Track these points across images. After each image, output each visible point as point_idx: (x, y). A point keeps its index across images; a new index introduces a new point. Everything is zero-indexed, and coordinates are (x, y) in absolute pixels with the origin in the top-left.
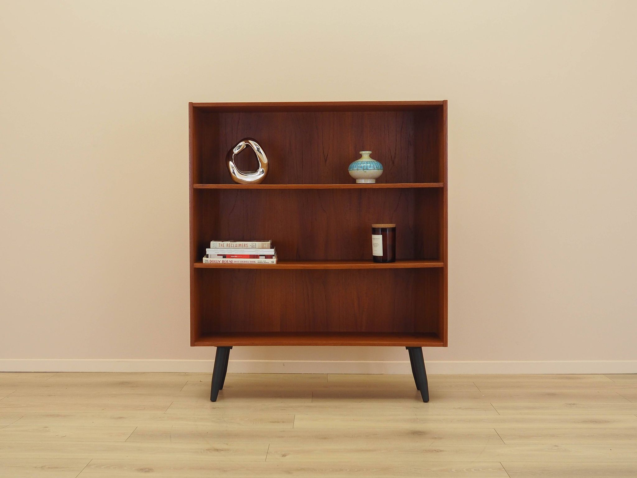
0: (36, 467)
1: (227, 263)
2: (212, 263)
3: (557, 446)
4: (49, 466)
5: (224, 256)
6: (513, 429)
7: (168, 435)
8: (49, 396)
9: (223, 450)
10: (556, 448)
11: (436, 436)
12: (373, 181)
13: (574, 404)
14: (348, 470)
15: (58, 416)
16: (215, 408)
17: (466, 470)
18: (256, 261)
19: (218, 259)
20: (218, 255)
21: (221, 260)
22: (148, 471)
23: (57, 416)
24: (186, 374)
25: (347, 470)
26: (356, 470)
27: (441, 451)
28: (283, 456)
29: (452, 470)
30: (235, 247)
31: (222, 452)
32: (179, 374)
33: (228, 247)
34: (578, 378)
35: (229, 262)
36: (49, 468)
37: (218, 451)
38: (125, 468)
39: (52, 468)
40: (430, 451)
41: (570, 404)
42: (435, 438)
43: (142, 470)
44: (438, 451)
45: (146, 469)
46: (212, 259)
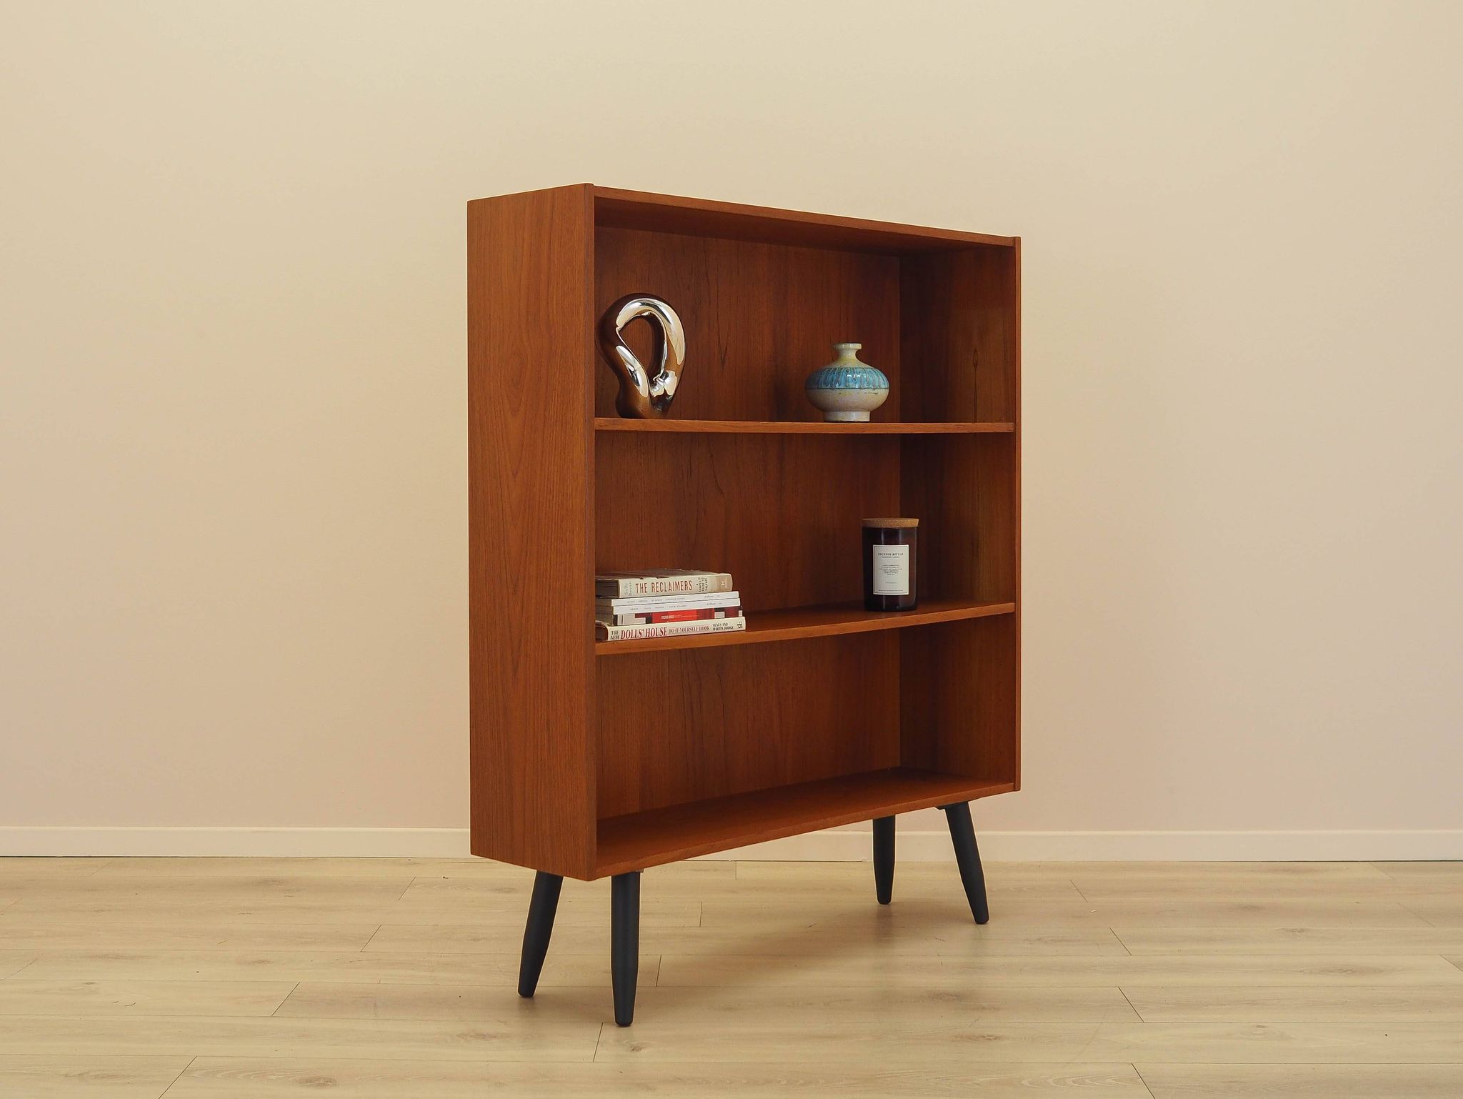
0: (66, 1076)
1: (655, 636)
2: (625, 638)
3: (1263, 1027)
4: (98, 1073)
5: (650, 618)
6: (1162, 987)
7: (370, 1002)
8: (98, 911)
9: (495, 1037)
10: (1260, 1031)
11: (984, 1004)
12: (865, 417)
13: (1302, 931)
14: (782, 1083)
15: (117, 957)
16: (479, 940)
17: (1055, 1083)
18: (709, 625)
19: (638, 627)
20: (638, 616)
21: (642, 628)
22: (323, 1085)
23: (117, 959)
24: (411, 862)
25: (780, 1081)
26: (802, 1082)
27: (996, 1038)
28: (633, 1050)
29: (1023, 1082)
30: (668, 592)
31: (494, 1040)
32: (396, 861)
33: (656, 592)
34: (1310, 870)
35: (660, 633)
36: (96, 1077)
37: (483, 1038)
38: (272, 1077)
39: (104, 1077)
40: (971, 1039)
41: (1292, 931)
42: (984, 1008)
43: (310, 1082)
44: (991, 1038)
45: (319, 1078)
46: (625, 628)
